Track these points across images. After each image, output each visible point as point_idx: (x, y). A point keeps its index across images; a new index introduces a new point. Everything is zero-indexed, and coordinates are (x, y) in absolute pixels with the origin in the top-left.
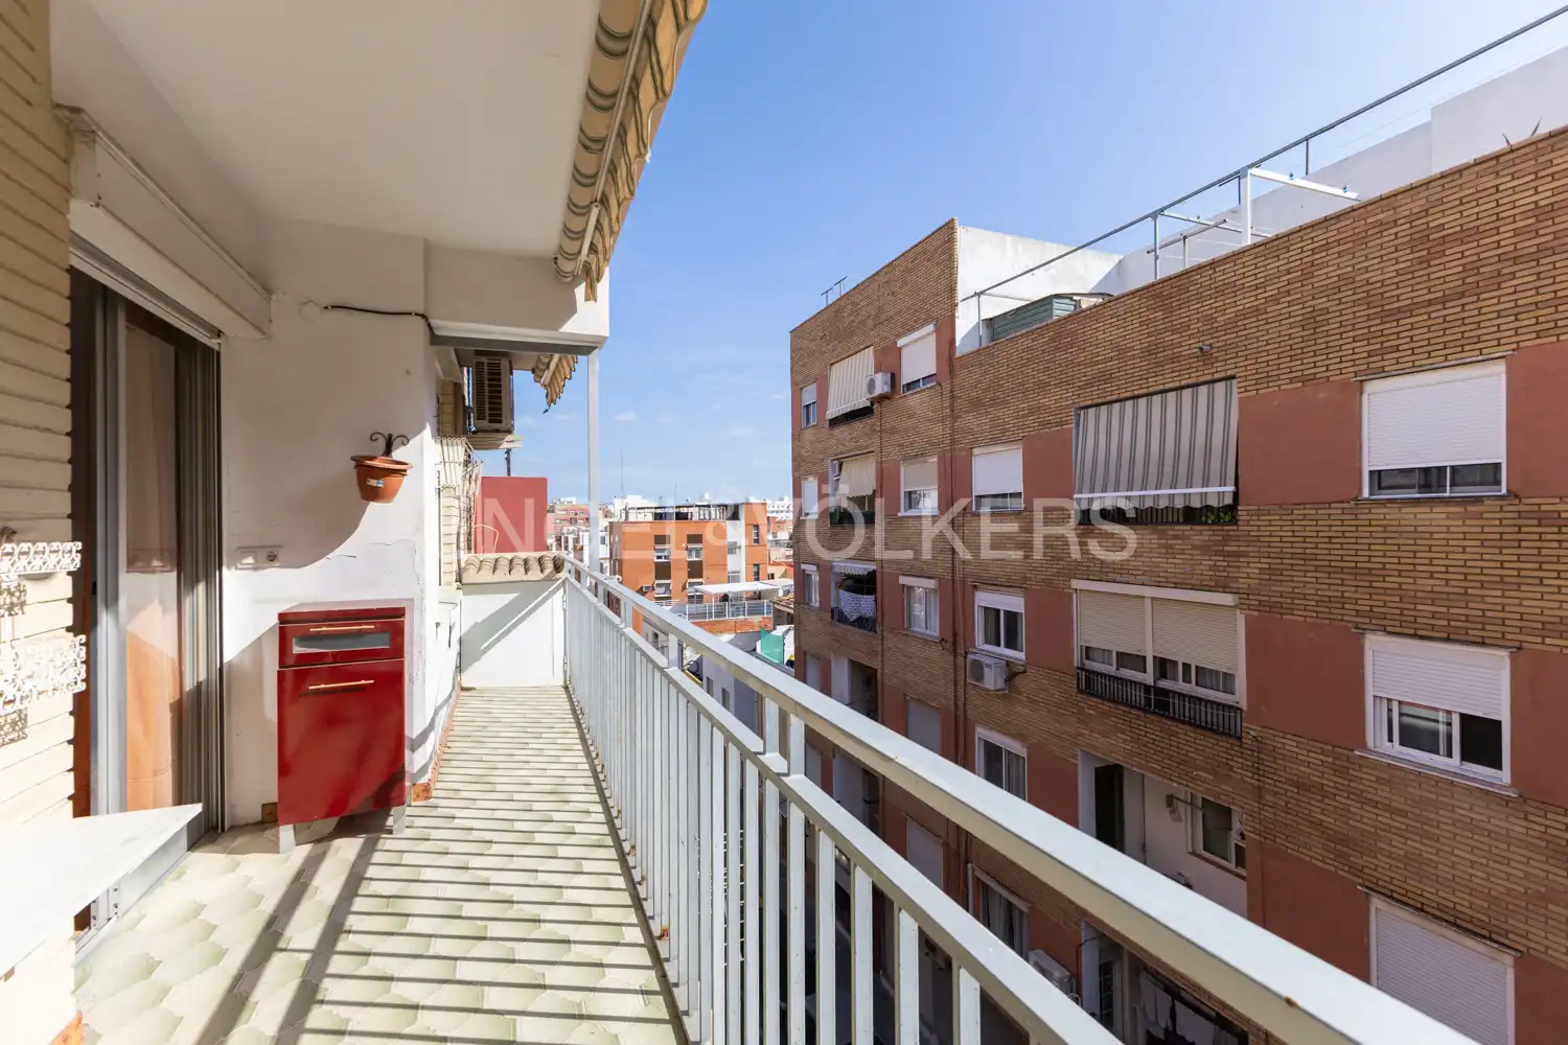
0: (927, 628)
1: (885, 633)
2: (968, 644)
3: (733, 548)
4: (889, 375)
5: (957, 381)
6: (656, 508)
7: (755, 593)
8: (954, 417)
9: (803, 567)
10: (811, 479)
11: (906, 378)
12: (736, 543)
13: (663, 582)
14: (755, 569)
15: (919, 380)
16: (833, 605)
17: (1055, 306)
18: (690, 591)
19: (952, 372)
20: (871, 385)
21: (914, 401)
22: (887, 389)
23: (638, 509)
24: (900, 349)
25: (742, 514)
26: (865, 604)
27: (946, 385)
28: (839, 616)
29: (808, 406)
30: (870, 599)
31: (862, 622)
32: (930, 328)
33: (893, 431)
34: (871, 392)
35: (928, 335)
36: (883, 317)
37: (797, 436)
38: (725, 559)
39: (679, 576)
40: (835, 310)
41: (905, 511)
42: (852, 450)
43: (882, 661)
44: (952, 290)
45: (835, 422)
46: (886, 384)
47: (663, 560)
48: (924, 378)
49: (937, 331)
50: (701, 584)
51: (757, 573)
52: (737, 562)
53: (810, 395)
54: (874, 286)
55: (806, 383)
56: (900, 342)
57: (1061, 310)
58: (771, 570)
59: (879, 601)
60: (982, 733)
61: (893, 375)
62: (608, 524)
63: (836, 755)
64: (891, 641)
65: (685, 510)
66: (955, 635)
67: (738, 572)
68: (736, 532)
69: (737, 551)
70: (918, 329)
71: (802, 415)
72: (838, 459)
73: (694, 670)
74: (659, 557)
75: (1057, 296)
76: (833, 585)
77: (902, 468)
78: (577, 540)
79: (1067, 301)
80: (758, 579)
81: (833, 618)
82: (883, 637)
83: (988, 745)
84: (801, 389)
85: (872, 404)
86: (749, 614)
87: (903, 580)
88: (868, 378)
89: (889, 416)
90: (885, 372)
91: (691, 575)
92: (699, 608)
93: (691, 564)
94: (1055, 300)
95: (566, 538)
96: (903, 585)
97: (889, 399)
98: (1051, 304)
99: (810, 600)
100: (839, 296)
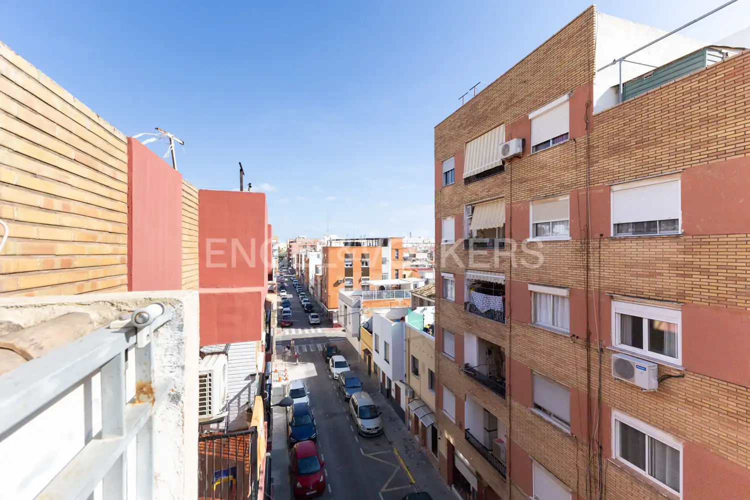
0: (553, 324)
1: (513, 325)
2: (604, 342)
3: (384, 261)
4: (521, 141)
5: (594, 134)
6: (346, 240)
7: (397, 285)
8: (590, 162)
9: (443, 274)
10: (449, 218)
11: (535, 141)
12: (386, 258)
13: (349, 278)
14: (396, 272)
15: (549, 141)
16: (466, 300)
17: (708, 57)
18: (363, 283)
19: (588, 127)
20: (506, 148)
21: (544, 156)
22: (519, 150)
23: (337, 240)
24: (530, 120)
25: (390, 243)
26: (495, 302)
27: (581, 140)
28: (472, 308)
29: (446, 173)
30: (499, 299)
31: (490, 314)
32: (565, 97)
33: (522, 181)
34: (504, 154)
35: (562, 104)
36: (515, 101)
37: (438, 192)
38: (381, 267)
39: (357, 274)
40: (472, 105)
41: (533, 237)
42: (484, 198)
43: (510, 343)
44: (590, 63)
45: (468, 180)
46: (519, 146)
47: (349, 267)
48: (553, 139)
49: (570, 99)
50: (368, 279)
51: (397, 274)
52: (387, 268)
53: (449, 165)
54: (507, 81)
55: (446, 157)
56: (531, 116)
57: (712, 59)
58: (404, 272)
59: (507, 301)
60: (618, 416)
61: (524, 140)
62: (321, 248)
63: (467, 399)
64: (518, 330)
65: (360, 241)
66: (589, 334)
67: (387, 274)
68: (387, 252)
69: (387, 262)
70: (550, 102)
71: (444, 179)
72: (471, 205)
73: (366, 327)
74: (347, 265)
75: (710, 48)
76: (466, 287)
77: (531, 207)
78: (306, 256)
79: (717, 54)
80: (397, 278)
81: (465, 308)
82: (511, 327)
83: (624, 427)
84: (443, 162)
85: (503, 162)
86: (395, 297)
87: (531, 288)
88: (502, 145)
89: (519, 170)
90: (518, 138)
91: (363, 275)
92: (369, 293)
93: (363, 269)
94: (708, 52)
95: (301, 255)
96: (531, 291)
97: (520, 158)
98: (704, 55)
99: (447, 296)
100: (473, 97)
